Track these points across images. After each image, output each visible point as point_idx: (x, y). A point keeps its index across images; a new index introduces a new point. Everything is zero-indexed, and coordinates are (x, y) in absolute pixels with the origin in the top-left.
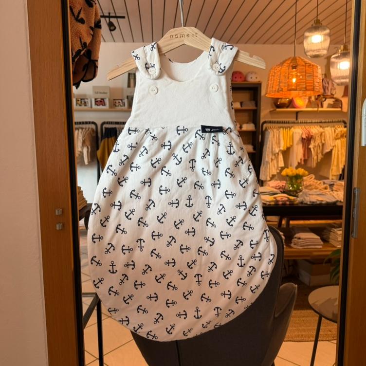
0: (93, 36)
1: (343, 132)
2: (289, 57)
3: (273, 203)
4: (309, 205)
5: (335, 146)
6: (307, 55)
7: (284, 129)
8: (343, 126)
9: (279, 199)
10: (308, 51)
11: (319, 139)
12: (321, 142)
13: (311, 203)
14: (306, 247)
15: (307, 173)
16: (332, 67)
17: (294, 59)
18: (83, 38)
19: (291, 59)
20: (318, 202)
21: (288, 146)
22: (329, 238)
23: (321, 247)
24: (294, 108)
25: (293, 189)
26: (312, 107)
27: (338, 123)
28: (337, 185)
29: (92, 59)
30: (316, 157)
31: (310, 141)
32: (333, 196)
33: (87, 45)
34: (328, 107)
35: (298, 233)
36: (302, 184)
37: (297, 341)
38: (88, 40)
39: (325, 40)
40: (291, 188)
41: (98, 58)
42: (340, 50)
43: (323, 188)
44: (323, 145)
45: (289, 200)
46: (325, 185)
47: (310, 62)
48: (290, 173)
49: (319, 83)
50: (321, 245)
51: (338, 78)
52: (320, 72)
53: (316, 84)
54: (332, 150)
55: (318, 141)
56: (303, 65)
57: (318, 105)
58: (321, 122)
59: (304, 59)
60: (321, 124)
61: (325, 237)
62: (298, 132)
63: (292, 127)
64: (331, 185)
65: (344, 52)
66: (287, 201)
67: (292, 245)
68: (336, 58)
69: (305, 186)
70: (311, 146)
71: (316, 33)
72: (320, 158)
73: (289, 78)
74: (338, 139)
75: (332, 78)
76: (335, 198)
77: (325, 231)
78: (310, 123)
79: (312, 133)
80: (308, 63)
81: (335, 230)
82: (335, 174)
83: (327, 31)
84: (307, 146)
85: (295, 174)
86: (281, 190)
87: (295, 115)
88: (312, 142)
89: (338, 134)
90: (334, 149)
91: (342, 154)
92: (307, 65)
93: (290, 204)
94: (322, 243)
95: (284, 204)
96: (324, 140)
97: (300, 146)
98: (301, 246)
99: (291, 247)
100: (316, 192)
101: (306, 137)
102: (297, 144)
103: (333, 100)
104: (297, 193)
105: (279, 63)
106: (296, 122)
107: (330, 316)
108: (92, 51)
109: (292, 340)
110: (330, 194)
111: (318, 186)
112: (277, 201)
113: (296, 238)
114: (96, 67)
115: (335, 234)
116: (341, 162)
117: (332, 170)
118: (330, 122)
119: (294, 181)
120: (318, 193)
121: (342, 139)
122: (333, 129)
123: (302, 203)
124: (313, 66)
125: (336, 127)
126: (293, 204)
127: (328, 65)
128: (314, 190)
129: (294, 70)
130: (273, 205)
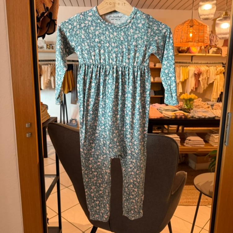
0: (53, 2)
1: (221, 70)
2: (188, 19)
3: (173, 117)
4: (197, 118)
5: (216, 79)
6: (200, 18)
7: (183, 67)
8: (222, 66)
9: (177, 114)
10: (201, 15)
11: (206, 74)
12: (207, 76)
13: (198, 118)
14: (193, 146)
15: (197, 97)
16: (217, 27)
17: (192, 21)
18: (46, 4)
19: (189, 21)
20: (203, 117)
21: (186, 78)
22: (209, 140)
23: (203, 146)
24: (190, 53)
25: (187, 108)
26: (202, 53)
27: (219, 64)
28: (216, 105)
29: (52, 19)
30: (203, 86)
31: (200, 75)
32: (213, 113)
33: (49, 9)
34: (212, 53)
35: (189, 136)
36: (193, 105)
37: (185, 206)
38: (49, 6)
39: (213, 8)
40: (186, 107)
41: (57, 18)
42: (222, 15)
43: (207, 107)
44: (208, 78)
45: (184, 115)
46: (208, 105)
47: (202, 23)
48: (186, 98)
49: (207, 37)
50: (203, 145)
51: (220, 34)
52: (208, 29)
53: (206, 38)
54: (213, 82)
55: (205, 76)
56: (197, 25)
57: (206, 52)
58: (207, 63)
59: (198, 20)
60: (207, 65)
61: (206, 139)
62: (192, 69)
63: (188, 66)
64: (212, 105)
65: (226, 16)
66: (183, 116)
67: (185, 144)
68: (220, 20)
69: (195, 105)
70: (200, 79)
71: (207, 2)
72: (206, 87)
73: (187, 33)
74: (218, 74)
75: (216, 34)
76: (214, 114)
77: (206, 135)
78: (200, 63)
79: (201, 70)
80: (201, 24)
81: (213, 135)
82: (215, 98)
83: (215, 2)
84: (197, 79)
85: (189, 98)
86: (179, 108)
87: (191, 58)
88: (201, 76)
89: (218, 71)
90: (215, 81)
91: (220, 84)
92: (200, 25)
93: (184, 118)
94: (204, 143)
95: (181, 118)
96: (209, 75)
97: (193, 78)
98: (191, 145)
99: (184, 146)
100: (202, 110)
101: (197, 73)
102: (192, 77)
103: (216, 48)
104: (190, 110)
105: (181, 23)
106: (191, 62)
107: (208, 193)
108: (53, 13)
109: (182, 204)
110: (211, 111)
111: (203, 106)
112: (176, 116)
113: (187, 140)
114: (55, 25)
115: (213, 138)
116: (219, 89)
117: (213, 95)
118: (214, 63)
119: (188, 102)
120: (204, 111)
121: (220, 75)
122: (215, 68)
123: (192, 117)
124: (204, 25)
125: (217, 66)
126: (187, 118)
127: (214, 25)
128: (201, 109)
129: (191, 28)
130: (173, 118)
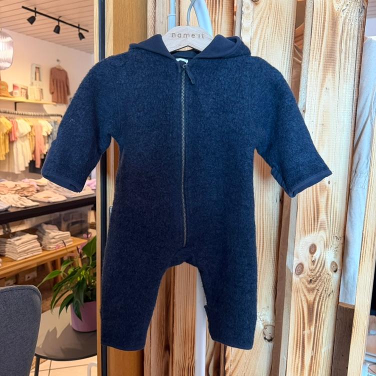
81: (12, 240)
107: (61, 356)
115: (12, 246)
